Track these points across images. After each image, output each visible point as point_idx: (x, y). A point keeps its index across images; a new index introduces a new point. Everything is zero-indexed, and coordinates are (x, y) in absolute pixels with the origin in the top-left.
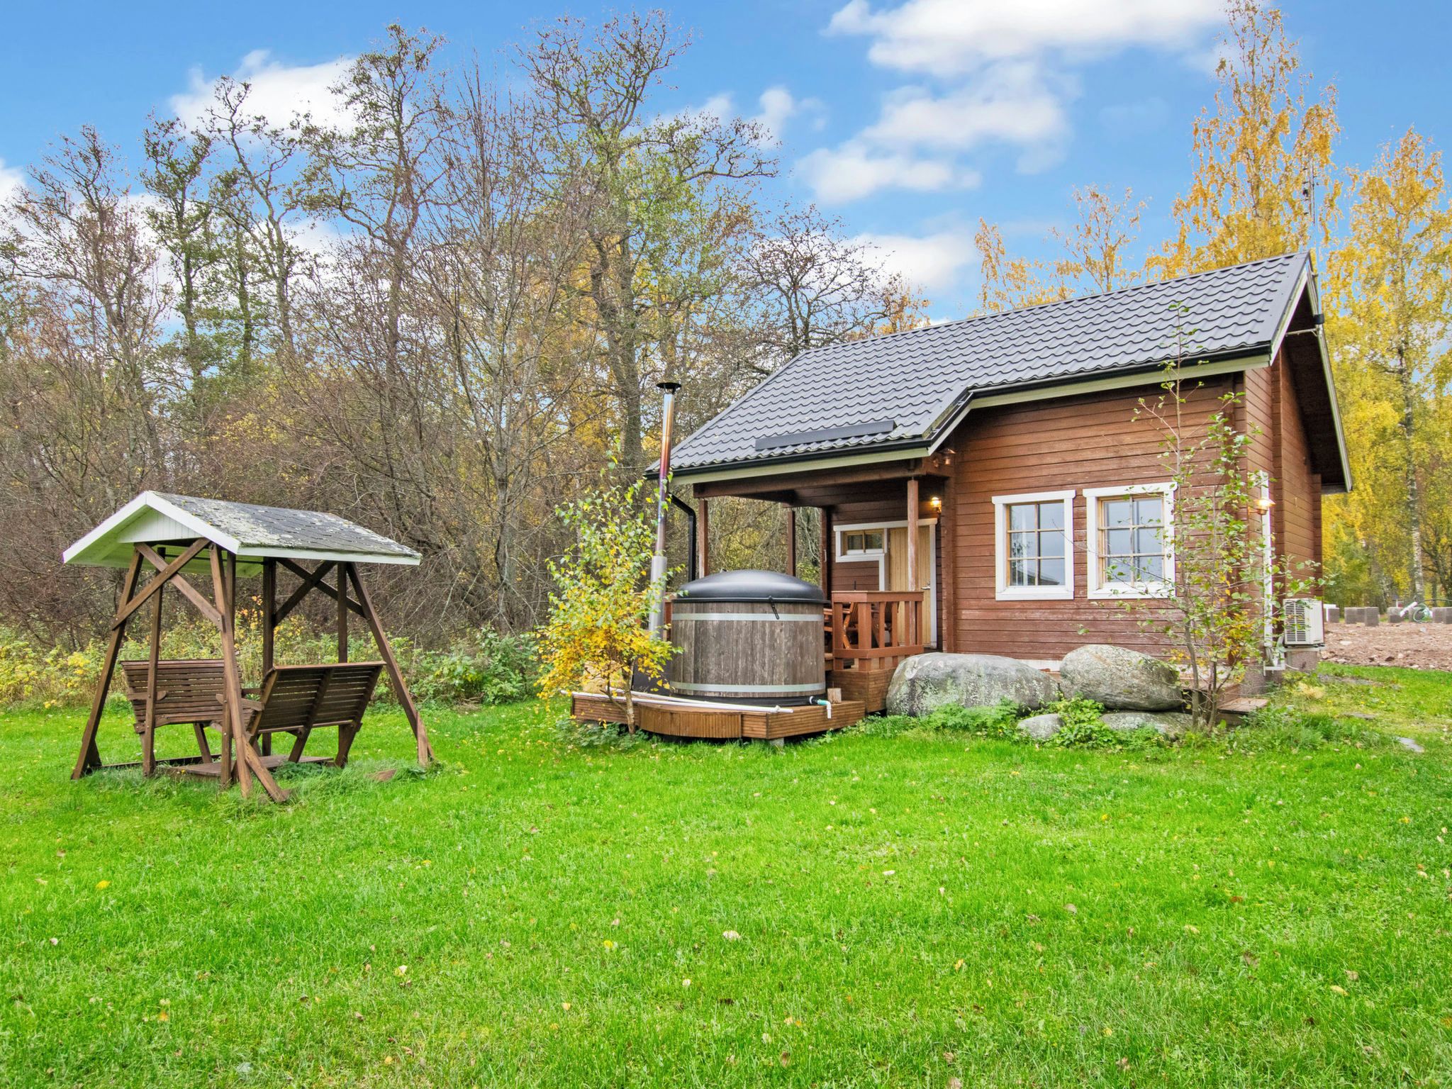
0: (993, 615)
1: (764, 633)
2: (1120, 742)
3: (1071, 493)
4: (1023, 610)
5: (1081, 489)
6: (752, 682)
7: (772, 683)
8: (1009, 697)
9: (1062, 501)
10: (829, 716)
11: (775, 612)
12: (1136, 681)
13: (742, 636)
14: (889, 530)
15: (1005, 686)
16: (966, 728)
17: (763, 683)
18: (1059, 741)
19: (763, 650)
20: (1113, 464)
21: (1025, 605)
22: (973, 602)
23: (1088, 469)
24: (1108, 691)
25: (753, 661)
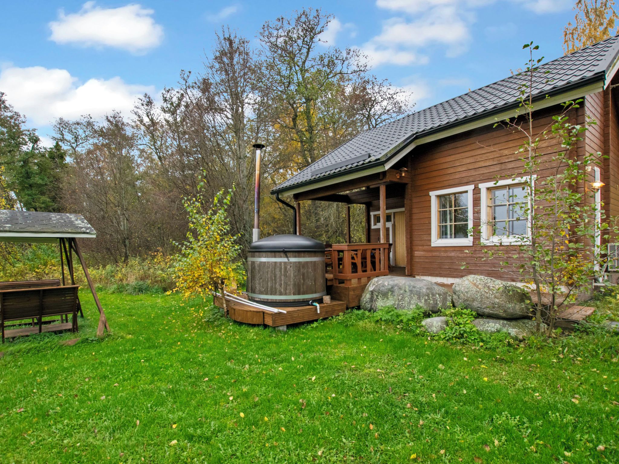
0: (430, 254)
1: (281, 268)
2: (483, 341)
3: (472, 187)
4: (446, 251)
5: (478, 184)
6: (275, 294)
7: (286, 294)
8: (421, 305)
9: (466, 192)
10: (319, 312)
11: (287, 257)
12: (497, 300)
13: (270, 270)
14: (394, 213)
15: (419, 298)
16: (392, 321)
17: (281, 294)
18: (442, 337)
19: (280, 277)
20: (497, 168)
21: (446, 249)
22: (420, 247)
23: (482, 172)
24: (479, 305)
25: (276, 283)
